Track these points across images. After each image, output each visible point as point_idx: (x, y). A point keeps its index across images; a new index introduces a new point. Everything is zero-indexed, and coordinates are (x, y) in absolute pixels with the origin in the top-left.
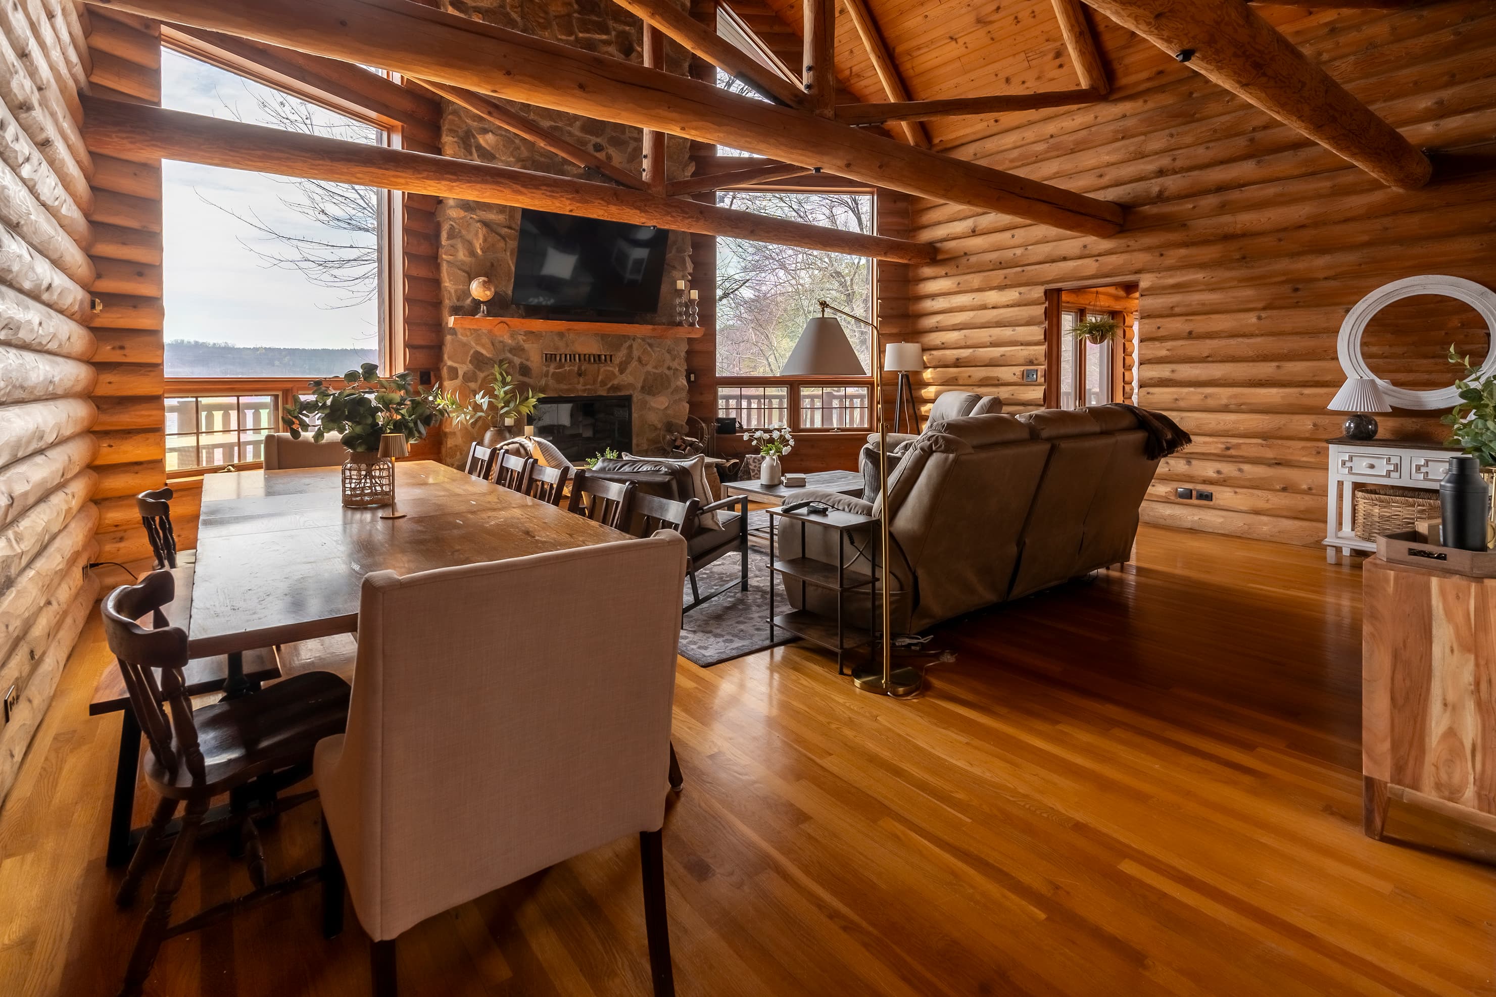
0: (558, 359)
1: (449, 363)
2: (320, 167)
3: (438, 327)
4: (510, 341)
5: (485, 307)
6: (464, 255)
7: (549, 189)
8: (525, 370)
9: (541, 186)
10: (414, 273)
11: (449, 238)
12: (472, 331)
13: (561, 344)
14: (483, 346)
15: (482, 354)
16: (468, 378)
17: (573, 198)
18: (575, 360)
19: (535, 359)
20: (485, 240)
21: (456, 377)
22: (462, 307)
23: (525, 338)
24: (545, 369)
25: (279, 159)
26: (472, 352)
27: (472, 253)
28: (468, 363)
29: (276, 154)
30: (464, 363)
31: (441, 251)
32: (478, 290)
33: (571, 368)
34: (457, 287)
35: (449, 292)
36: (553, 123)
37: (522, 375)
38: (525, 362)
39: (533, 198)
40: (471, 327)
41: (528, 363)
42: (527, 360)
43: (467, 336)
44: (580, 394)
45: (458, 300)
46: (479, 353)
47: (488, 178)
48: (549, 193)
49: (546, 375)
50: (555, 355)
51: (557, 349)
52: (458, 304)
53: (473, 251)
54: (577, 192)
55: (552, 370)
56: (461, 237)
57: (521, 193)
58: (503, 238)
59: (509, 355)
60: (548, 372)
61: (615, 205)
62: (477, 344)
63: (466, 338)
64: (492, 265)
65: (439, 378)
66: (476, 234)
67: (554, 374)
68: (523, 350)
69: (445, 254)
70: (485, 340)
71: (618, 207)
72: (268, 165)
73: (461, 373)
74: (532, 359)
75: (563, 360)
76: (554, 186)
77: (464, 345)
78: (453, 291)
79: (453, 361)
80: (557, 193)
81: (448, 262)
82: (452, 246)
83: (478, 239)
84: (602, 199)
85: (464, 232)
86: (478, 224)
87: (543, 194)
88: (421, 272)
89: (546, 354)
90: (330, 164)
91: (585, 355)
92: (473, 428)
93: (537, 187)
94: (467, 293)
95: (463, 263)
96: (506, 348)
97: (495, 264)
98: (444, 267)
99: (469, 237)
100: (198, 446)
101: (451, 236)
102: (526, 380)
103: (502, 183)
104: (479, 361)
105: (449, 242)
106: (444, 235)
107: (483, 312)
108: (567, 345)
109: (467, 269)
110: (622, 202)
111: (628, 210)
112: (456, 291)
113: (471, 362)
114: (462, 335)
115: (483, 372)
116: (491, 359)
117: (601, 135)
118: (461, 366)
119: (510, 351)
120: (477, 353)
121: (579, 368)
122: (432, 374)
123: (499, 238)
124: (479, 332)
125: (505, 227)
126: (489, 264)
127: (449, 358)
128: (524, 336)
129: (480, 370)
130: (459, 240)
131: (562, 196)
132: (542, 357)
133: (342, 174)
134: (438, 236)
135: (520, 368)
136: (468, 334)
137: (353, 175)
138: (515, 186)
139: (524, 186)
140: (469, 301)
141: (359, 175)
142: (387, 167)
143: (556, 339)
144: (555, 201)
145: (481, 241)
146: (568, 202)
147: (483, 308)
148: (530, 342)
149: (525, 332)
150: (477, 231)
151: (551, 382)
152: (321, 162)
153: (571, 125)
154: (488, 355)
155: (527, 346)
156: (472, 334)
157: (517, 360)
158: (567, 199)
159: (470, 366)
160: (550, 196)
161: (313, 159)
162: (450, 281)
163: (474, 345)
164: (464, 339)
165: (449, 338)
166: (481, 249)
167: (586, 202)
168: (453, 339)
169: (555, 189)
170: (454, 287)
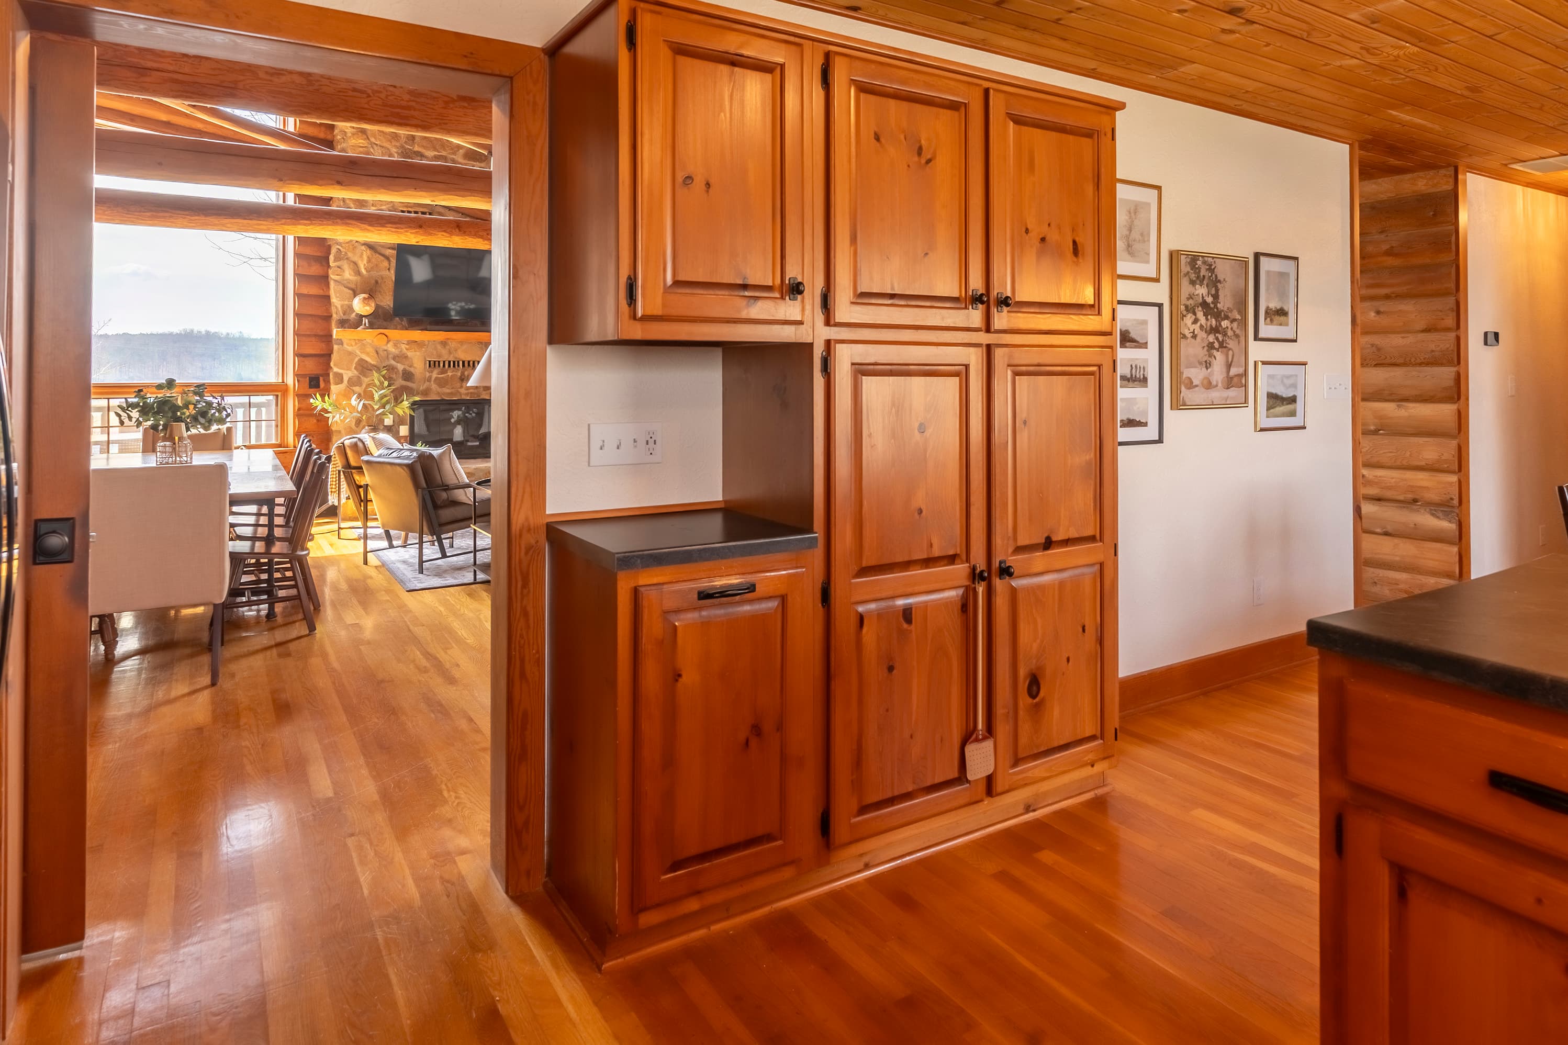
0: (441, 365)
1: (335, 369)
2: (197, 221)
3: (327, 338)
4: (394, 350)
5: (367, 321)
6: (349, 274)
7: (394, 226)
8: (408, 376)
9: (386, 224)
10: (305, 291)
11: (335, 261)
12: (357, 341)
13: (444, 352)
14: (368, 354)
15: (367, 361)
16: (352, 382)
17: (417, 232)
18: (458, 366)
19: (418, 365)
20: (369, 261)
21: (341, 381)
22: (348, 320)
23: (407, 347)
24: (428, 374)
25: (164, 217)
26: (356, 360)
27: (358, 273)
28: (353, 369)
29: (161, 214)
30: (349, 369)
31: (330, 271)
32: (360, 306)
33: (454, 373)
34: (343, 303)
35: (336, 307)
36: (437, 153)
37: (405, 380)
38: (408, 368)
39: (379, 234)
40: (356, 338)
41: (412, 370)
42: (411, 367)
43: (352, 345)
44: (464, 397)
45: (344, 315)
46: (364, 360)
47: (338, 220)
48: (394, 230)
49: (429, 380)
50: (439, 362)
51: (440, 356)
52: (345, 317)
53: (359, 271)
54: (421, 227)
55: (435, 375)
56: (347, 259)
57: (369, 231)
58: (387, 258)
59: (393, 362)
60: (430, 377)
61: (457, 235)
62: (361, 353)
63: (351, 347)
64: (377, 282)
65: (327, 382)
66: (361, 256)
67: (436, 378)
68: (406, 357)
69: (333, 275)
70: (369, 349)
71: (460, 237)
72: (156, 222)
73: (346, 379)
74: (415, 365)
75: (447, 366)
76: (400, 224)
77: (350, 353)
78: (339, 307)
79: (338, 368)
80: (402, 229)
81: (335, 281)
82: (339, 267)
83: (362, 260)
84: (445, 231)
85: (350, 255)
86: (363, 247)
87: (389, 230)
88: (312, 290)
89: (430, 361)
90: (204, 218)
91: (469, 362)
92: (357, 427)
93: (383, 225)
94: (351, 308)
95: (349, 281)
96: (391, 356)
97: (379, 282)
98: (332, 284)
99: (355, 259)
100: (108, 441)
101: (337, 259)
102: (409, 384)
103: (351, 224)
104: (364, 368)
105: (337, 264)
106: (331, 258)
107: (365, 324)
108: (450, 353)
109: (353, 286)
110: (465, 232)
111: (471, 239)
112: (342, 306)
113: (356, 368)
114: (348, 345)
115: (367, 377)
116: (375, 366)
117: (484, 161)
118: (346, 372)
119: (394, 359)
120: (361, 360)
121: (463, 374)
122: (321, 379)
123: (382, 258)
124: (364, 342)
125: (389, 248)
126: (373, 282)
127: (335, 365)
128: (406, 344)
129: (365, 376)
130: (346, 261)
131: (407, 232)
132: (425, 364)
133: (215, 225)
134: (327, 259)
135: (403, 374)
136: (353, 344)
137: (223, 225)
138: (362, 225)
139: (370, 225)
140: (353, 315)
141: (229, 225)
142: (251, 217)
143: (439, 347)
144: (400, 235)
145: (365, 262)
146: (412, 236)
147: (365, 321)
148: (413, 350)
149: (408, 341)
150: (362, 254)
151: (434, 386)
152: (196, 218)
153: (454, 153)
154: (372, 363)
155: (409, 354)
156: (356, 344)
157: (400, 367)
158: (411, 233)
159: (356, 372)
160: (395, 232)
161: (191, 216)
162: (337, 297)
163: (359, 353)
164: (350, 349)
165: (336, 347)
166: (365, 269)
167: (430, 234)
168: (339, 349)
169: (399, 226)
170: (339, 302)
